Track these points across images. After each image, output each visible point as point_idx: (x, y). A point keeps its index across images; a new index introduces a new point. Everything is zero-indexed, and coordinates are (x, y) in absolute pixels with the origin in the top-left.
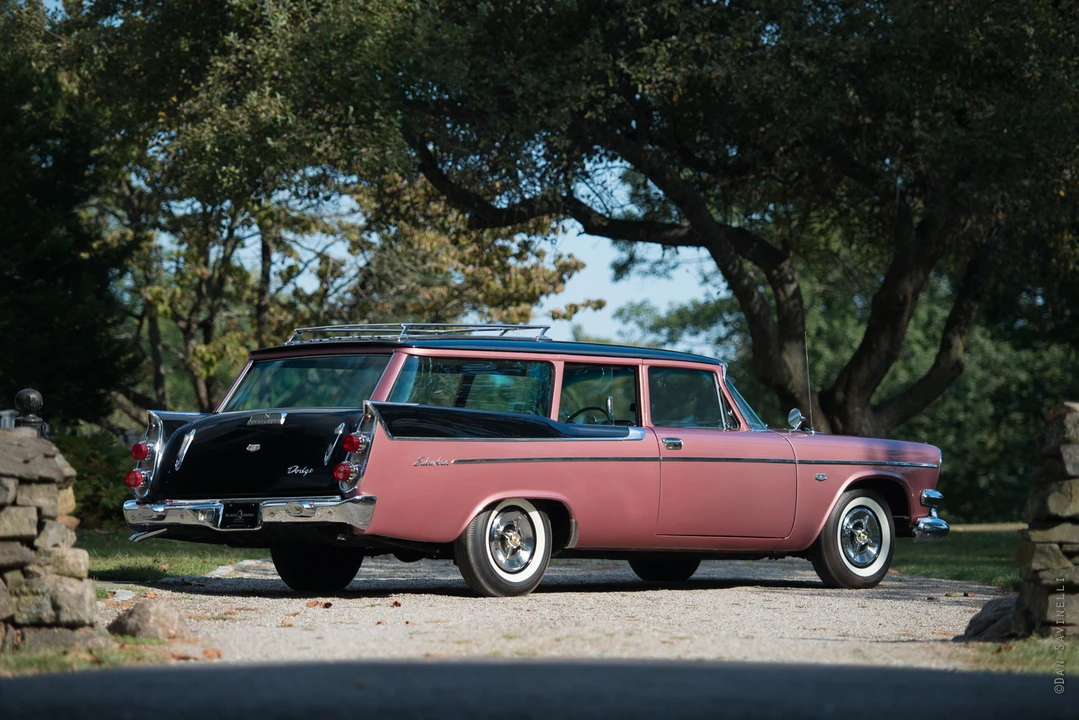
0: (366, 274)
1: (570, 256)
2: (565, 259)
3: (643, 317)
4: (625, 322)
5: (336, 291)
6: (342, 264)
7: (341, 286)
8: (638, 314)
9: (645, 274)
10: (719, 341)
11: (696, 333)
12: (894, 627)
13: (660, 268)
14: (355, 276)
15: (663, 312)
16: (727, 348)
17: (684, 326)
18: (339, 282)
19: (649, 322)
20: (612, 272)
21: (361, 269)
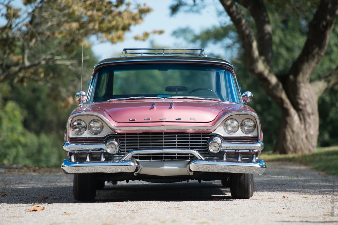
0: (33, 16)
1: (145, 5)
2: (142, 7)
4: (178, 38)
5: (17, 25)
6: (20, 10)
7: (19, 23)
8: (184, 34)
9: (186, 11)
10: (228, 47)
12: (322, 210)
13: (195, 8)
14: (26, 18)
16: (232, 50)
17: (209, 39)
18: (18, 21)
19: (190, 37)
21: (29, 14)
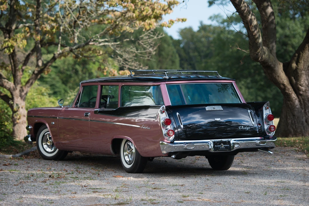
3: (218, 19)
4: (212, 21)
8: (216, 18)
11: (236, 24)
15: (225, 17)
17: (232, 22)
19: (221, 21)
20: (208, 4)
